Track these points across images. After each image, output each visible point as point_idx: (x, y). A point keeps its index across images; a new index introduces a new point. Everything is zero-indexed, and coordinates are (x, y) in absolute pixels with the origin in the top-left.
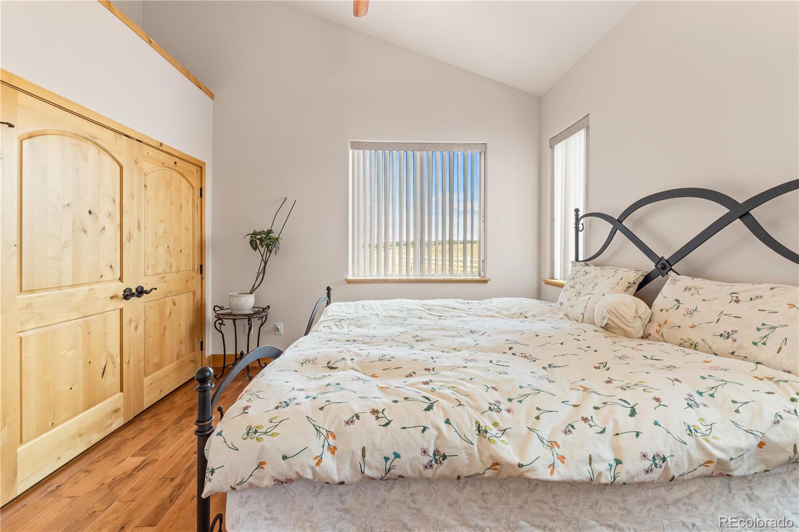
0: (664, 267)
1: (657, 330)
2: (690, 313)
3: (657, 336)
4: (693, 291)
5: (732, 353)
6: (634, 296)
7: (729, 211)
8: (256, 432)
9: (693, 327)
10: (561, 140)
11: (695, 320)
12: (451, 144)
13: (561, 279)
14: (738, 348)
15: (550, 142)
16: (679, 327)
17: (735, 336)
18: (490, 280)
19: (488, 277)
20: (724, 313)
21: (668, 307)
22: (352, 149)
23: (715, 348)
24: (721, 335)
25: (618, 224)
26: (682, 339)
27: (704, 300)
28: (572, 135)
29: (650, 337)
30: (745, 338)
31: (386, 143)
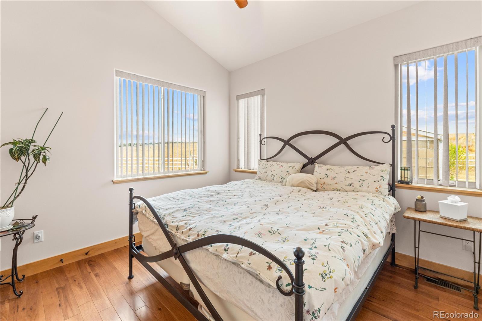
0: (312, 161)
1: (321, 187)
2: (334, 178)
3: (321, 189)
4: (331, 170)
5: (353, 191)
6: (300, 173)
7: (339, 141)
8: (326, 275)
9: (336, 183)
10: (244, 98)
11: (336, 180)
12: (186, 87)
13: (245, 169)
14: (355, 189)
15: (237, 98)
16: (331, 184)
17: (353, 185)
18: (208, 172)
19: (207, 171)
20: (346, 177)
21: (323, 177)
22: (116, 76)
23: (346, 190)
24: (348, 185)
25: (287, 143)
26: (333, 189)
27: (337, 173)
28: (252, 96)
29: (318, 190)
30: (357, 185)
31: (144, 77)
